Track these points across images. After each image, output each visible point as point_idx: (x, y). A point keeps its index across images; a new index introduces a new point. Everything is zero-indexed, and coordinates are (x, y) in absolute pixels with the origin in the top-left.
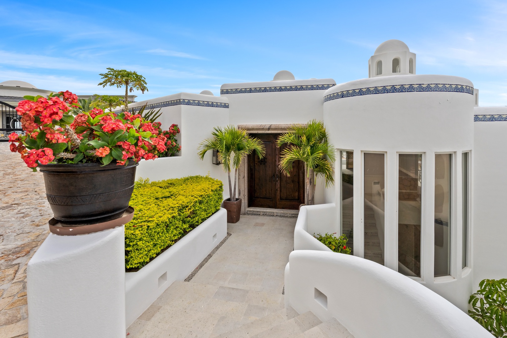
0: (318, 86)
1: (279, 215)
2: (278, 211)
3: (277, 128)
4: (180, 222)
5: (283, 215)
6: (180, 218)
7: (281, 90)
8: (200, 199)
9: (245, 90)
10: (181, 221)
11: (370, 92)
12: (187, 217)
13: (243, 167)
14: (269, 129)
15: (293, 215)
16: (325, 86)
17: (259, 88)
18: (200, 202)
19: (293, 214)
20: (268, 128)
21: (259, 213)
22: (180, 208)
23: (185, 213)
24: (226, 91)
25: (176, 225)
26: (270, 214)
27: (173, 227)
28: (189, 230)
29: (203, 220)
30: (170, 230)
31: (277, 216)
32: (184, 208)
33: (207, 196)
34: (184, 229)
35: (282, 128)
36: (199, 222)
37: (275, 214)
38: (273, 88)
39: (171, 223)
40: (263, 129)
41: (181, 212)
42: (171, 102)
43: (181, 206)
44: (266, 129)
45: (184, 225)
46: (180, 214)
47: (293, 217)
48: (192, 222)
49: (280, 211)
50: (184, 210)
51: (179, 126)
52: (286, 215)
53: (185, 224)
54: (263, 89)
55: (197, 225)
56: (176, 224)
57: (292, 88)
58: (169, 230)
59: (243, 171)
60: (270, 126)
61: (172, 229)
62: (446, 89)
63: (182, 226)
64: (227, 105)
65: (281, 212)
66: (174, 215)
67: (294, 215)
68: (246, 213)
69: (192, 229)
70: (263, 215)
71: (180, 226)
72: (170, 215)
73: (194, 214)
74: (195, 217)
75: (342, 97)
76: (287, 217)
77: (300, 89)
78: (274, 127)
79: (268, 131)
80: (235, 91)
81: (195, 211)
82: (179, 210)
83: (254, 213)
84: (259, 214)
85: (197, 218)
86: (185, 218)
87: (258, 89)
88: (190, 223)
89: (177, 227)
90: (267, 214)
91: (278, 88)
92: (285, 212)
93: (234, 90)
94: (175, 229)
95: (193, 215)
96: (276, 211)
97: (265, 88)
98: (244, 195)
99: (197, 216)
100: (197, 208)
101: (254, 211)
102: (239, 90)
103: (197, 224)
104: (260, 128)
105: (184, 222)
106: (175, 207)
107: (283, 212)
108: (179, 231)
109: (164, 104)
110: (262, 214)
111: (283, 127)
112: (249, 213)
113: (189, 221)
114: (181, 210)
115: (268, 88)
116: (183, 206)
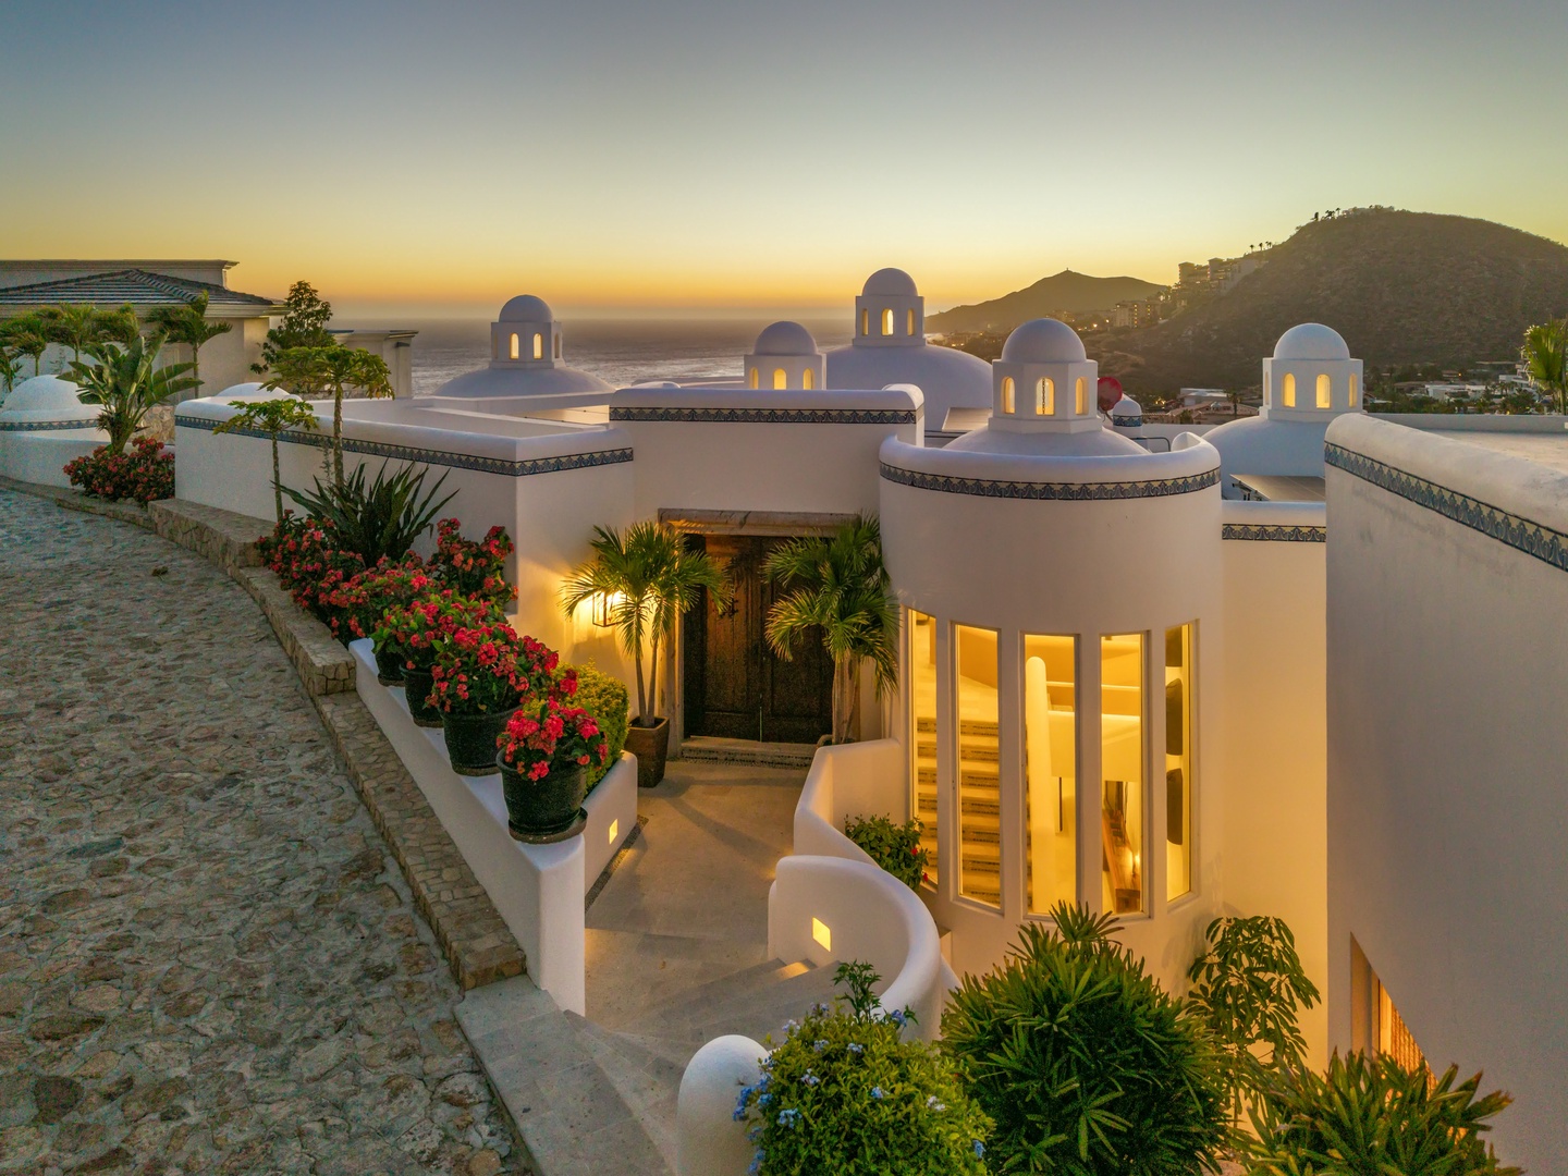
0: (870, 414)
1: (769, 759)
2: (765, 750)
3: (763, 523)
11: (967, 488)
14: (742, 525)
16: (888, 414)
17: (715, 411)
20: (738, 520)
21: (715, 755)
24: (625, 412)
26: (744, 757)
31: (761, 761)
35: (777, 522)
37: (758, 757)
38: (752, 412)
40: (725, 522)
42: (485, 463)
44: (735, 524)
49: (770, 750)
51: (508, 531)
52: (787, 761)
54: (725, 412)
57: (802, 414)
60: (746, 516)
62: (1122, 493)
64: (628, 452)
65: (773, 750)
68: (680, 754)
70: (727, 760)
76: (790, 764)
78: (756, 521)
79: (741, 528)
80: (651, 413)
83: (702, 755)
84: (716, 758)
90: (738, 757)
91: (766, 412)
93: (647, 412)
96: (760, 750)
98: (673, 704)
101: (700, 751)
102: (661, 411)
104: (718, 520)
107: (777, 750)
109: (460, 460)
110: (723, 757)
111: (780, 521)
112: (688, 755)
115: (739, 413)
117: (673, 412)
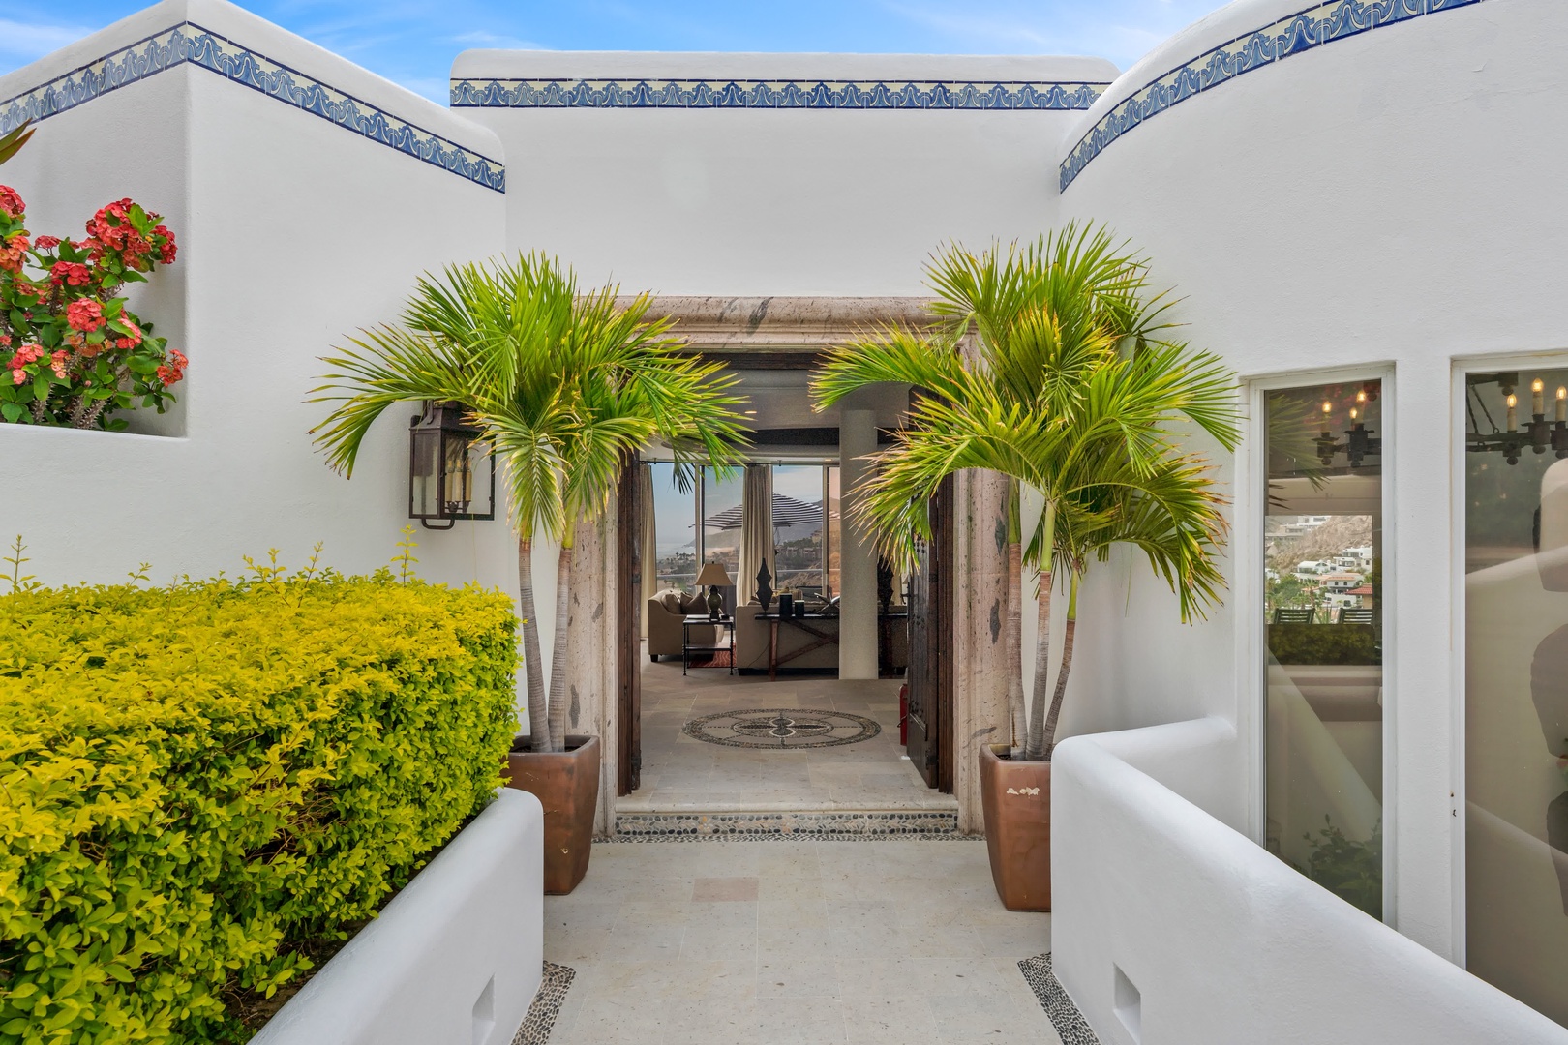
0: (1033, 92)
1: (813, 825)
2: (803, 806)
3: (806, 315)
4: (185, 900)
5: (835, 826)
6: (196, 862)
7: (821, 100)
8: (388, 682)
9: (606, 89)
10: (209, 887)
12: (269, 851)
13: (595, 548)
14: (755, 322)
15: (894, 823)
16: (1070, 90)
17: (695, 85)
18: (390, 714)
19: (892, 817)
20: (748, 313)
21: (692, 824)
22: (189, 743)
23: (252, 798)
24: (489, 89)
25: (143, 946)
26: (755, 825)
27: (97, 975)
28: (285, 976)
29: (401, 876)
30: (53, 1010)
31: (796, 831)
32: (235, 745)
33: (431, 673)
34: (235, 975)
35: (835, 314)
36: (372, 891)
37: (790, 824)
38: (777, 88)
39: (67, 917)
40: (720, 320)
41: (206, 792)
42: (107, 68)
43: (206, 722)
44: (740, 321)
45: (233, 933)
46: (190, 810)
47: (892, 832)
48: (310, 899)
49: (816, 806)
50: (240, 774)
52: (851, 825)
53: (238, 920)
54: (718, 87)
55: (353, 928)
56: (144, 928)
57: (887, 90)
58: (27, 1015)
59: (595, 578)
60: (764, 305)
61: (76, 1008)
63: (214, 942)
64: (495, 169)
65: (824, 806)
66: (117, 810)
67: (897, 820)
68: (611, 829)
69: (305, 964)
70: (716, 831)
71: (190, 947)
72: (49, 817)
73: (324, 821)
74: (337, 847)
75: (1301, 46)
76: (857, 833)
77: (932, 100)
78: (787, 311)
79: (750, 333)
80: (548, 90)
81: (342, 788)
82: (178, 769)
83: (662, 825)
84: (694, 831)
85: (358, 856)
86: (251, 855)
87: (689, 87)
88: (289, 912)
89: (152, 965)
90: (742, 825)
91: (806, 88)
92: (848, 805)
93: (539, 87)
94: (130, 988)
95: (319, 833)
96: (795, 805)
97: (732, 82)
98: (597, 721)
99: (352, 845)
100: (361, 767)
101: (657, 816)
102: (568, 87)
103: (350, 912)
104: (702, 312)
105: (234, 904)
106: (124, 731)
107: (833, 805)
108: (179, 1003)
109: (51, 95)
110: (709, 827)
111: (842, 311)
112: (629, 828)
113: (287, 895)
114: (206, 766)
115: (747, 87)
116: (228, 728)
117: (597, 87)
